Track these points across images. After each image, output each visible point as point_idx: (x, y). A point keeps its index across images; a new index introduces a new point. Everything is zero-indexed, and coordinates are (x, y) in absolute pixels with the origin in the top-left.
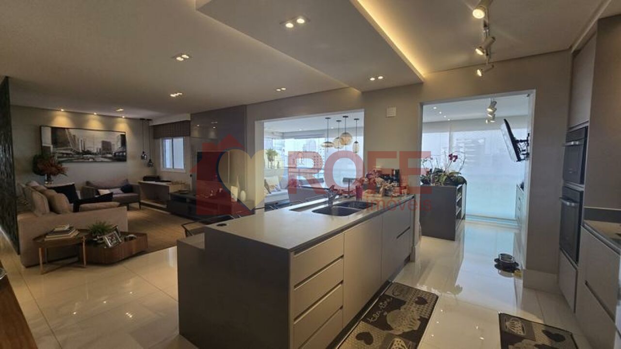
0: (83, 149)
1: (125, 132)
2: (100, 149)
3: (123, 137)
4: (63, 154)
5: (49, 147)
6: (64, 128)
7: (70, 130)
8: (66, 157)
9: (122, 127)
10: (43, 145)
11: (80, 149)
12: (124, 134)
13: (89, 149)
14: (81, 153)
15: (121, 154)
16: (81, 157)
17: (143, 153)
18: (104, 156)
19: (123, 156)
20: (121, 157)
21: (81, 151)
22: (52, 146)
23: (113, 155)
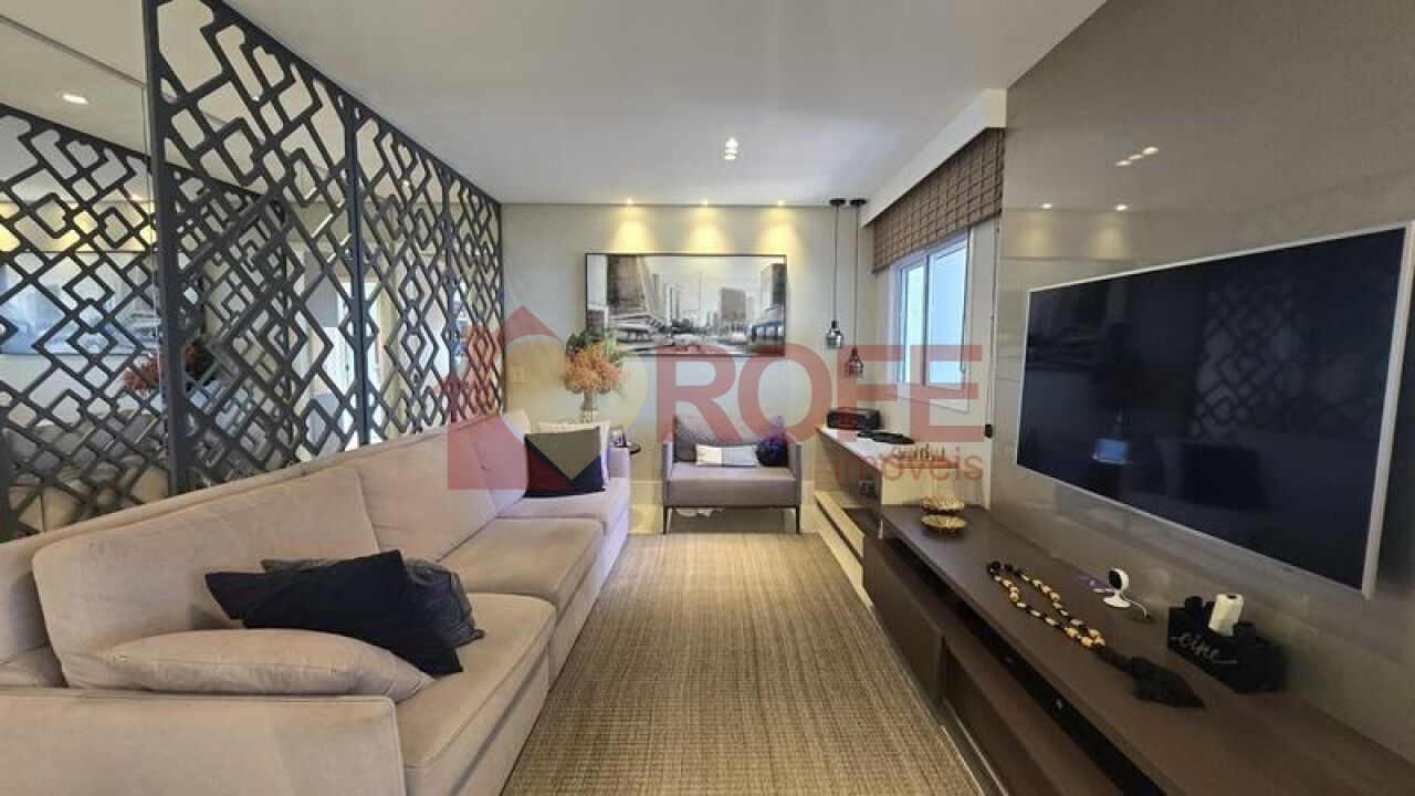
0: (674, 317)
1: (784, 256)
2: (715, 316)
3: (780, 271)
4: (629, 331)
5: (600, 314)
6: (634, 256)
7: (648, 259)
8: (636, 341)
9: (781, 238)
10: (591, 307)
11: (668, 316)
12: (781, 261)
13: (687, 317)
14: (670, 330)
15: (770, 330)
16: (670, 341)
17: (834, 324)
18: (724, 337)
19: (775, 337)
20: (770, 343)
21: (669, 324)
22: (606, 310)
23: (750, 333)
